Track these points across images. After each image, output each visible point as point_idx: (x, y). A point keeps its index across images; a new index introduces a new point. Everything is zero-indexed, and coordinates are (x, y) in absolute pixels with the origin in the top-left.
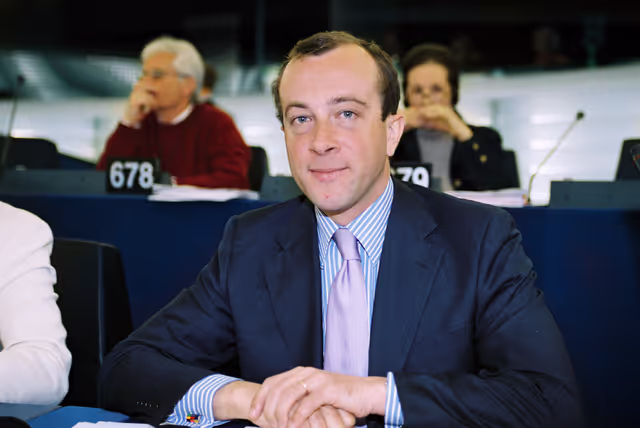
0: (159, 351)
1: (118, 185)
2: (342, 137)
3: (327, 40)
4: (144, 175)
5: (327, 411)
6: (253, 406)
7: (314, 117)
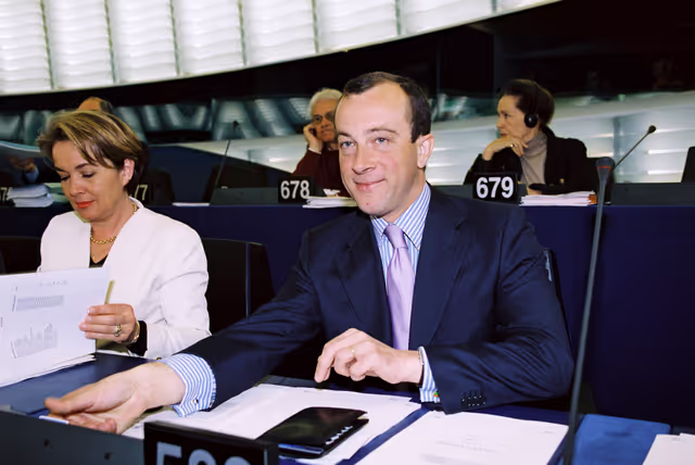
1: (286, 197)
4: (303, 189)
7: (355, 143)
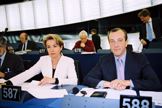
0: (91, 77)
1: (76, 52)
2: (120, 45)
3: (117, 30)
5: (122, 86)
6: (110, 85)
7: (115, 41)
